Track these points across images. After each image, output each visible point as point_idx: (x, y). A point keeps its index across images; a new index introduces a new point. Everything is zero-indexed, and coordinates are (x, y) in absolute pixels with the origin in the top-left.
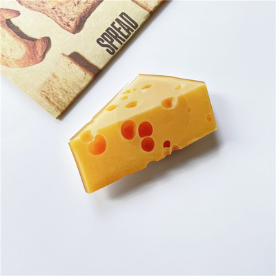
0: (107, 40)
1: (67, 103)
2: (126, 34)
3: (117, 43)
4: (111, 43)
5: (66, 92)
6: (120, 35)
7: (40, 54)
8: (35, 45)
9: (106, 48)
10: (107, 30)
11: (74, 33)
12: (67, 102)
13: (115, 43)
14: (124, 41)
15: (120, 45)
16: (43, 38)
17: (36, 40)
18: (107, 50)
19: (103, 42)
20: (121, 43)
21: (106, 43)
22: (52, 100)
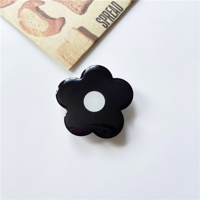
0: (103, 19)
1: (76, 60)
2: (115, 15)
4: (105, 20)
5: (75, 52)
6: (111, 15)
7: (58, 28)
8: (55, 22)
9: (102, 24)
10: (103, 13)
11: (81, 14)
13: (108, 20)
14: (114, 19)
16: (60, 18)
17: (55, 19)
18: (103, 25)
19: (100, 20)
20: (112, 21)
22: (66, 57)
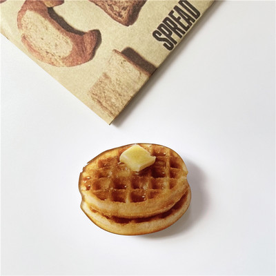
0: (165, 33)
1: (121, 108)
2: (186, 24)
3: (177, 36)
4: (169, 36)
5: (120, 95)
6: (179, 26)
7: (89, 50)
8: (83, 39)
9: (163, 43)
10: (165, 21)
11: (127, 25)
12: (120, 105)
13: (174, 36)
14: (184, 33)
15: (179, 38)
16: (91, 31)
17: (84, 33)
18: (165, 45)
19: (160, 35)
20: (181, 36)
21: (163, 36)
22: (104, 104)
